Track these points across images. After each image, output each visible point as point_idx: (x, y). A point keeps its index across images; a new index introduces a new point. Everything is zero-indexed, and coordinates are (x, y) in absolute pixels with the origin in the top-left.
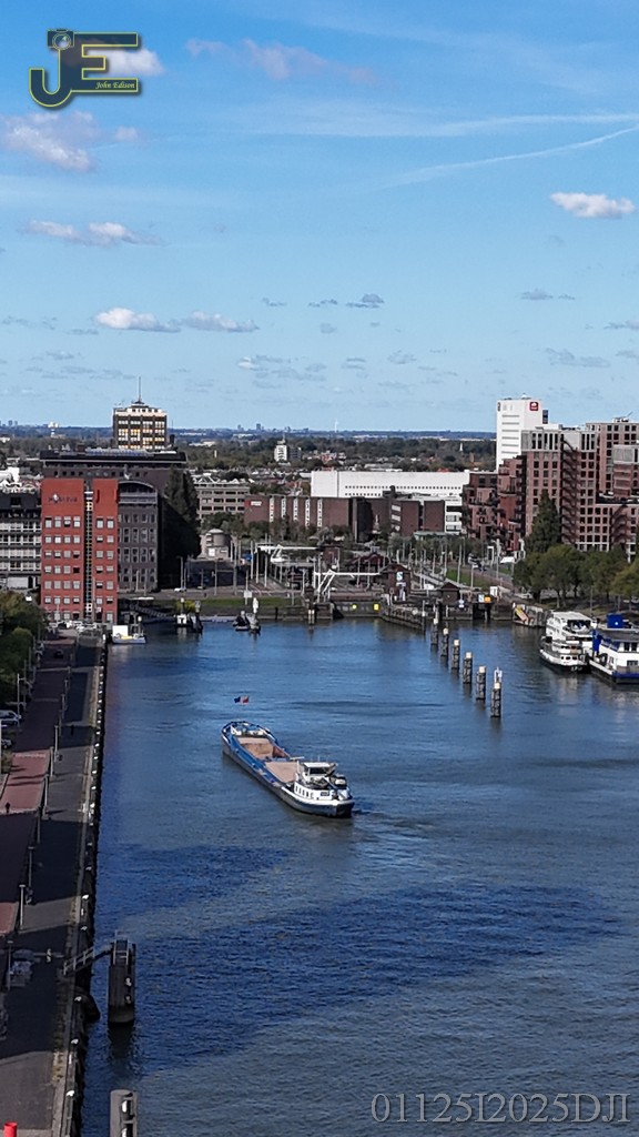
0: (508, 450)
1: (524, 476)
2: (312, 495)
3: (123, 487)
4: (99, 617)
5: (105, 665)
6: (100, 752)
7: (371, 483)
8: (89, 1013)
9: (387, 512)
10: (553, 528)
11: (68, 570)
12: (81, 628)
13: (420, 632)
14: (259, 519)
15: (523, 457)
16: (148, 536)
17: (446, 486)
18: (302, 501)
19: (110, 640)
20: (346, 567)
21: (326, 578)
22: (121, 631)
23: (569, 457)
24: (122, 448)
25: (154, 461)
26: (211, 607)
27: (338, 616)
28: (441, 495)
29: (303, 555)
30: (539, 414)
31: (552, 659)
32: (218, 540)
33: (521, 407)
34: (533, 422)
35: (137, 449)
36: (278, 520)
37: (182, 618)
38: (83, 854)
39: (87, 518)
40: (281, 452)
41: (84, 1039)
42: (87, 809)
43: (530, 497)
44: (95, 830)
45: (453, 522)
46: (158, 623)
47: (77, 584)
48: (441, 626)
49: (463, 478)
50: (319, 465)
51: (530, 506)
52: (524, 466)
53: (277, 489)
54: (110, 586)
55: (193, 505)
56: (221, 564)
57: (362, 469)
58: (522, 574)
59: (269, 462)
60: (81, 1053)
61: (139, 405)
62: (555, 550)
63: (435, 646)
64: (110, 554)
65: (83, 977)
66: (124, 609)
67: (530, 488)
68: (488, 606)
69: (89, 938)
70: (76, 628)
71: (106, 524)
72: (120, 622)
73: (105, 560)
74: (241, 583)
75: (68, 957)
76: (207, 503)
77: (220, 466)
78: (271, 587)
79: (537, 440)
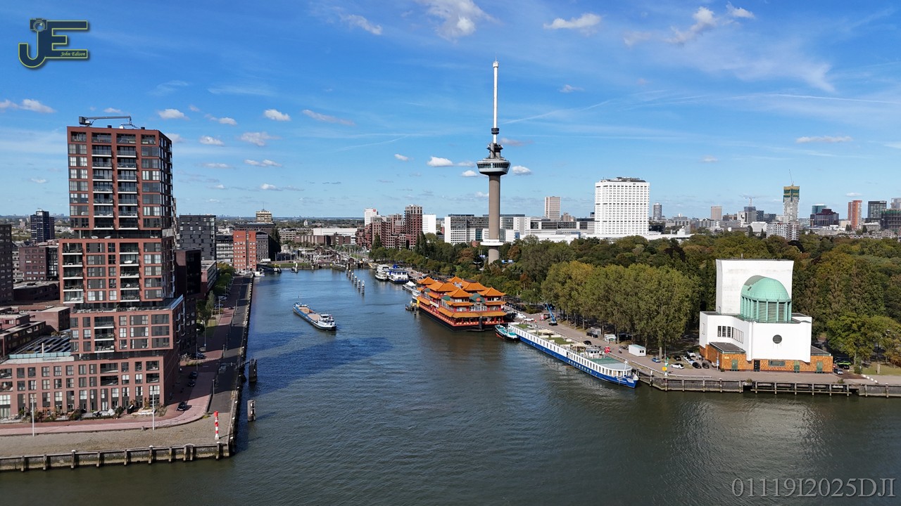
0: (367, 222)
1: (372, 229)
2: (314, 234)
3: (257, 233)
4: (251, 270)
5: (252, 283)
6: (250, 307)
7: (330, 231)
8: (243, 380)
9: (335, 239)
10: (379, 243)
11: (242, 257)
12: (246, 273)
13: (343, 271)
14: (299, 242)
15: (371, 224)
16: (265, 247)
17: (351, 232)
18: (311, 236)
19: (254, 276)
20: (323, 254)
21: (317, 258)
22: (257, 273)
23: (384, 224)
24: (258, 223)
25: (267, 226)
26: (284, 266)
27: (320, 267)
28: (350, 234)
29: (311, 251)
30: (376, 213)
31: (378, 277)
32: (287, 248)
33: (371, 211)
34: (374, 214)
35: (263, 223)
36: (304, 242)
37: (276, 269)
38: (243, 335)
39: (247, 242)
40: (306, 223)
41: (241, 387)
42: (245, 323)
43: (373, 235)
44: (247, 329)
45: (353, 242)
46: (268, 270)
47: (245, 261)
48: (349, 269)
49: (356, 230)
50: (316, 227)
51: (373, 237)
52: (371, 226)
53: (304, 233)
54: (254, 261)
55: (278, 238)
56: (287, 254)
57: (328, 227)
58: (371, 255)
59: (302, 226)
60: (240, 391)
61: (263, 210)
62: (380, 249)
63: (347, 275)
64: (254, 252)
65: (242, 370)
66: (258, 267)
67: (373, 232)
68: (362, 264)
69: (244, 359)
70: (244, 273)
71: (253, 244)
72: (257, 271)
73: (252, 254)
74: (293, 259)
75: (237, 364)
76: (283, 238)
77: (289, 227)
78: (301, 260)
79: (375, 219)
